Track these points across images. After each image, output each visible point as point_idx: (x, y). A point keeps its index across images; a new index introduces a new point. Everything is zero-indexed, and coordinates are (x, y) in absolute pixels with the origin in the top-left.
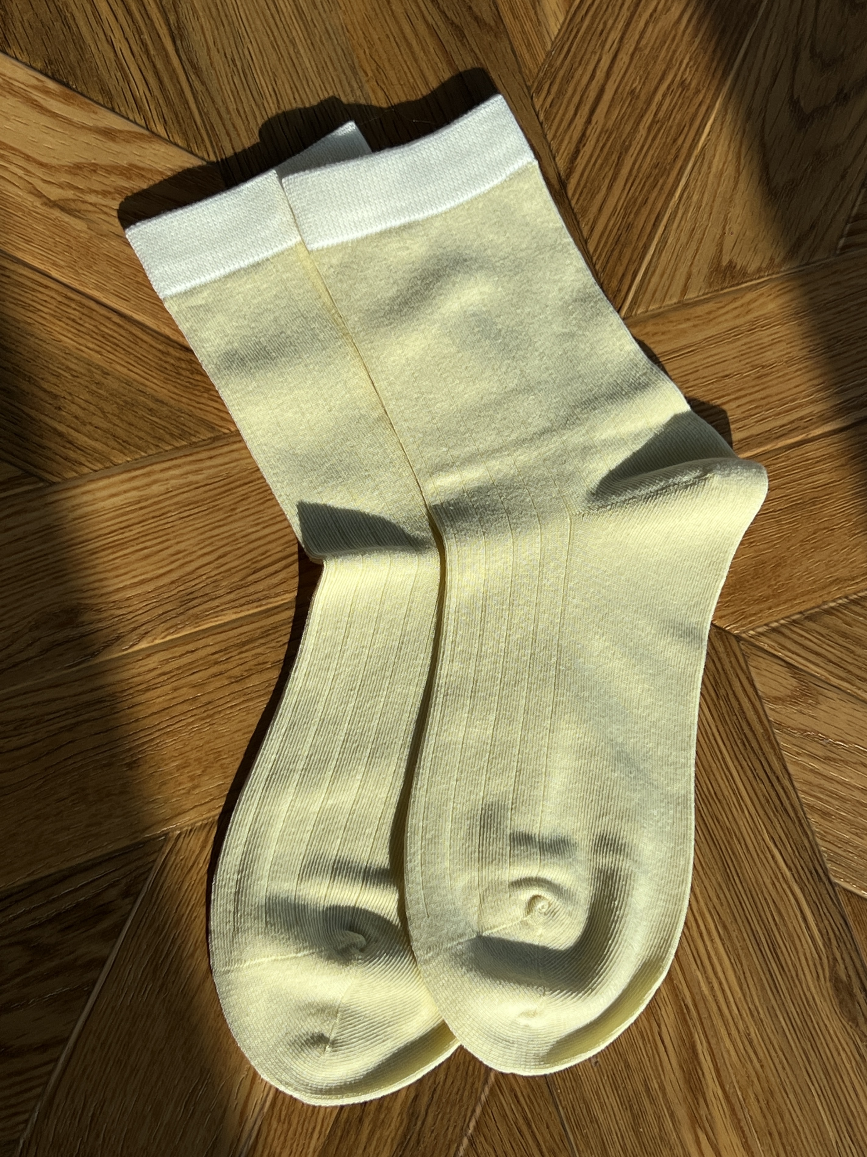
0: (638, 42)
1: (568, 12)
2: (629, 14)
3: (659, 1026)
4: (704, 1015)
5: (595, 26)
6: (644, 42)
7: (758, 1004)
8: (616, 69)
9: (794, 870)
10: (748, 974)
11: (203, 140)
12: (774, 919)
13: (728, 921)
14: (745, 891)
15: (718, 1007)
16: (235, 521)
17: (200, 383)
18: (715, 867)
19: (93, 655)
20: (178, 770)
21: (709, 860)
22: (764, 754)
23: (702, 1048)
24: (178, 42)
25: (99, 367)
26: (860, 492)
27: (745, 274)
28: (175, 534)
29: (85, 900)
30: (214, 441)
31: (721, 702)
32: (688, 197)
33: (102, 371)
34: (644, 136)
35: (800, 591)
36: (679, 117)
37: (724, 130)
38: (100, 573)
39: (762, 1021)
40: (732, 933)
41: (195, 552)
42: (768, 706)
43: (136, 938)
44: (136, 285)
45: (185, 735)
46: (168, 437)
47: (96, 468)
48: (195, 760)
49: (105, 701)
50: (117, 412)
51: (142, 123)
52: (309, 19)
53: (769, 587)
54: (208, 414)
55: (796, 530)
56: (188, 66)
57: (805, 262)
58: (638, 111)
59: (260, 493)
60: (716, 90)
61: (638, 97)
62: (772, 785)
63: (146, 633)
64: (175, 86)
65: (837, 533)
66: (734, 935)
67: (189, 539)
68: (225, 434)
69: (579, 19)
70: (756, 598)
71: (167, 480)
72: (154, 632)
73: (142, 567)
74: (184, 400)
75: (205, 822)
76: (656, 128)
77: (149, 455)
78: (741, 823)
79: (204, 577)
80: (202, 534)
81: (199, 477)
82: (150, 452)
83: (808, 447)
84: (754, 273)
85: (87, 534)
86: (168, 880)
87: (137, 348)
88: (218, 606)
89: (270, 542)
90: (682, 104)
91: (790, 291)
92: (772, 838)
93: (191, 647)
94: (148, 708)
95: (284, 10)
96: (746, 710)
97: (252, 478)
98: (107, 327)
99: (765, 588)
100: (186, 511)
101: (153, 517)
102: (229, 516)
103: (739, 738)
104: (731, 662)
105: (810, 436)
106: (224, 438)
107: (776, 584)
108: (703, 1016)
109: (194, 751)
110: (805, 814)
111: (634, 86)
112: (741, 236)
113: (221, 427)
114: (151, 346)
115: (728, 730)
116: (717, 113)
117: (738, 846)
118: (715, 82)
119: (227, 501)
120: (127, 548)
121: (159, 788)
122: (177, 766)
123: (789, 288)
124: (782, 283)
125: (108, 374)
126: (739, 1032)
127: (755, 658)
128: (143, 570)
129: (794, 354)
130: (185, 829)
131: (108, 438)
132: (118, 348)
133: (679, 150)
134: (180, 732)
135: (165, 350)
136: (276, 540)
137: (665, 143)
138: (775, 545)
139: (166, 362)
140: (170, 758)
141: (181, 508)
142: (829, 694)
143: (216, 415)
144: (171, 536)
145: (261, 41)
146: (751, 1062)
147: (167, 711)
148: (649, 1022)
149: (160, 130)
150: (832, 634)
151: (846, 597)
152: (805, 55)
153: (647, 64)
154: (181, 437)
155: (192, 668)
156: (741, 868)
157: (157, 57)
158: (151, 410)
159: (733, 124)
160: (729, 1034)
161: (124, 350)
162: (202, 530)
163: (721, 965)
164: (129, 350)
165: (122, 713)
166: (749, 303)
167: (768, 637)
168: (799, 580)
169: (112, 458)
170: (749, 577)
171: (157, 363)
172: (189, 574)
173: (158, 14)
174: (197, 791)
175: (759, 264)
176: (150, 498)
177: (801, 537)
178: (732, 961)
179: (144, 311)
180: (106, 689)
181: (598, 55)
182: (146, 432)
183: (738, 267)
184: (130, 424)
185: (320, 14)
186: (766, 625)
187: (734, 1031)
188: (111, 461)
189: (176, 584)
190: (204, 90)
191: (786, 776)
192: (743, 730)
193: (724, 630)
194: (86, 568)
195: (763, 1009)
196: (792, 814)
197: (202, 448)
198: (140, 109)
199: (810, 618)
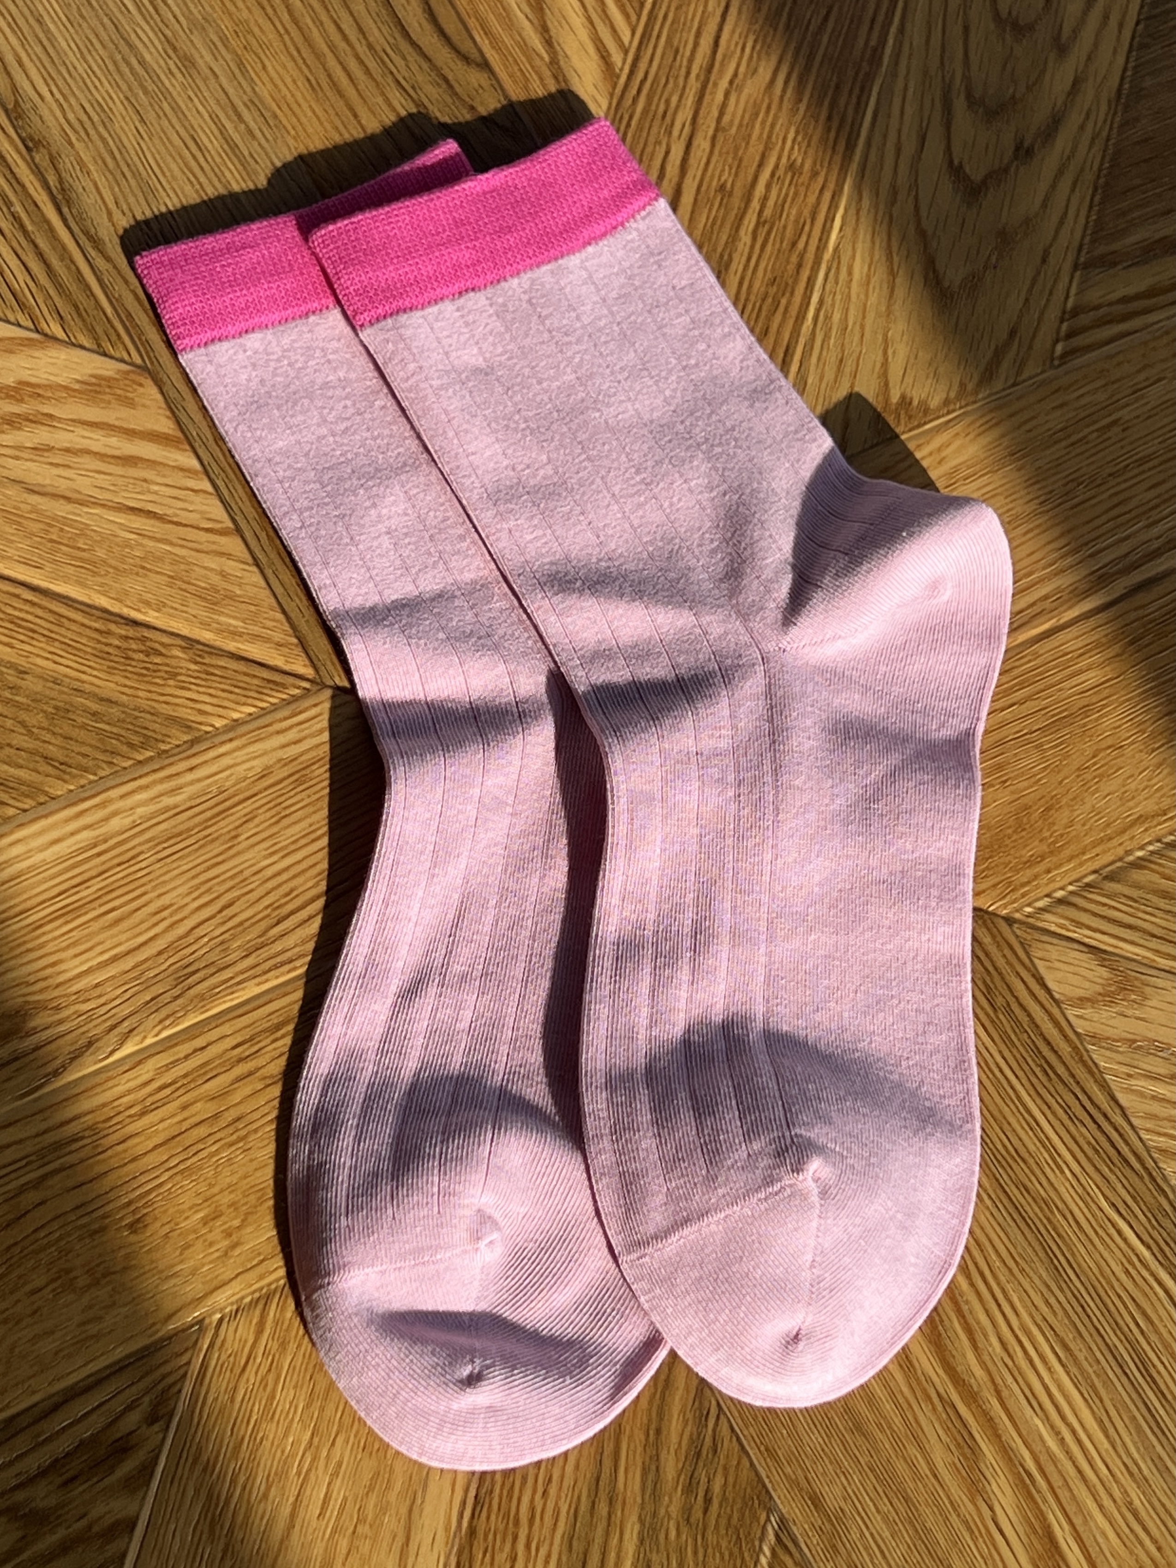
0: (719, 120)
1: (612, 95)
2: (699, 85)
3: (991, 1509)
4: (1057, 1482)
5: (653, 107)
6: (726, 119)
7: (1136, 1455)
8: (692, 161)
9: (1155, 1249)
10: (1113, 1412)
11: (119, 335)
12: (1137, 1325)
13: (1069, 1337)
14: (1086, 1289)
15: (1077, 1467)
16: (238, 853)
17: (160, 667)
18: (1035, 1259)
19: (56, 1073)
20: (205, 1224)
21: (1024, 1249)
22: (1078, 1083)
23: (1062, 1534)
24: (65, 210)
25: (11, 665)
26: (1151, 688)
27: (926, 411)
28: (153, 884)
29: (92, 1435)
30: (192, 746)
31: (1001, 1016)
32: (826, 317)
33: (16, 669)
34: (749, 243)
35: (1088, 840)
36: (794, 212)
37: (862, 220)
38: (51, 954)
39: (1147, 1481)
40: (1077, 1353)
41: (186, 904)
42: (1071, 1013)
43: (176, 1484)
44: (49, 545)
45: (209, 1172)
46: (124, 749)
47: (26, 807)
48: (229, 1206)
49: (83, 1138)
50: (45, 724)
51: (29, 324)
52: (246, 153)
53: (1041, 841)
54: (180, 709)
55: (1067, 756)
56: (83, 240)
57: (1011, 382)
58: (735, 211)
59: (270, 809)
60: (841, 169)
61: (731, 194)
62: (1099, 1127)
63: (131, 1031)
64: (68, 268)
65: (1128, 751)
66: (1081, 1357)
67: (175, 888)
68: (207, 733)
69: (630, 102)
70: (1024, 859)
71: (131, 809)
72: (141, 1028)
73: (113, 936)
74: (140, 693)
75: (257, 1295)
76: (762, 232)
77: (101, 778)
78: (1062, 1190)
79: (206, 939)
80: (193, 878)
81: (179, 799)
82: (102, 773)
83: (1062, 636)
84: (939, 409)
85: (25, 900)
86: (213, 1389)
87: (63, 631)
88: (232, 978)
89: (295, 877)
90: (796, 194)
91: (997, 424)
92: (1113, 1205)
93: (199, 1042)
94: (149, 1138)
95: (210, 147)
96: (1039, 1022)
97: (256, 789)
98: (15, 608)
99: (1036, 843)
100: (165, 848)
101: (119, 865)
102: (230, 848)
103: (1038, 1065)
104: (1004, 956)
105: (1062, 621)
106: (206, 739)
107: (1051, 836)
108: (1055, 1485)
109: (226, 1192)
110: (1155, 1163)
111: (723, 179)
112: (912, 360)
113: (200, 723)
114: (83, 625)
115: (1018, 1056)
116: (847, 201)
117: (1064, 1223)
118: (838, 158)
119: (225, 825)
120: (86, 913)
121: (181, 1254)
122: (202, 1218)
123: (994, 421)
124: (981, 417)
125: (25, 673)
126: (1115, 1501)
127: (1040, 945)
128: (115, 941)
129: (1019, 509)
130: (228, 1310)
131: (37, 762)
132: (35, 636)
133: (802, 256)
134: (200, 1168)
135: (103, 628)
136: (303, 871)
137: (779, 251)
138: (1040, 780)
139: (107, 645)
140: (190, 1208)
141: (157, 845)
142: (1160, 983)
143: (192, 708)
144: (148, 887)
145: (183, 193)
146: (1141, 1543)
147: (178, 1139)
148: (975, 1505)
149: (56, 330)
150: (1149, 897)
151: (1159, 841)
152: (960, 104)
153: (737, 149)
154: (143, 746)
155: (205, 1073)
156: (1073, 1254)
157: (37, 233)
158: (94, 714)
159: (873, 211)
160: (1101, 1507)
161: (44, 636)
162: (193, 872)
163: (1070, 1403)
164: (53, 635)
165: (110, 1152)
166: (939, 450)
167: (1054, 913)
168: (1084, 825)
169: (47, 789)
170: (1010, 831)
171: (95, 648)
172: (181, 938)
173: (32, 177)
174: (237, 1251)
175: (944, 396)
176: (111, 838)
177: (1076, 765)
178: (1086, 1395)
179: (66, 579)
180: (82, 1120)
181: (664, 146)
182: (91, 746)
183: (915, 403)
184: (66, 738)
185: (260, 144)
186: (1047, 896)
187: (1107, 1502)
188: (46, 794)
189: (165, 956)
190: (111, 269)
191: (1118, 1111)
192: (1040, 1053)
193: (987, 912)
194: (29, 950)
195: (1145, 1462)
196: (1137, 1166)
197: (176, 758)
198: (22, 306)
199: (1110, 878)
